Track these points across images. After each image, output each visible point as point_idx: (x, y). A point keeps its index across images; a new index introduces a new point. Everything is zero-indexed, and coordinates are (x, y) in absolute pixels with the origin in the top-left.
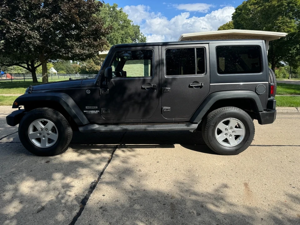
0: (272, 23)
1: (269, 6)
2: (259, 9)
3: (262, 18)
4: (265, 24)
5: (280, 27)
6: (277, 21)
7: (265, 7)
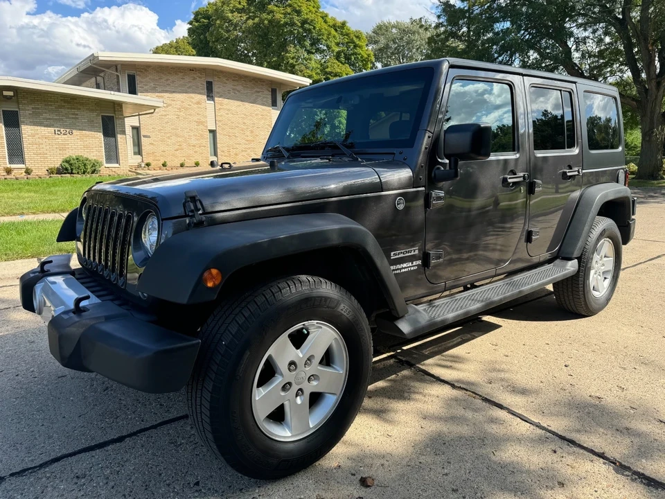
0: (278, 57)
1: (270, 21)
2: (250, 22)
3: (259, 43)
4: (265, 56)
5: (293, 66)
6: (288, 54)
7: (262, 21)
